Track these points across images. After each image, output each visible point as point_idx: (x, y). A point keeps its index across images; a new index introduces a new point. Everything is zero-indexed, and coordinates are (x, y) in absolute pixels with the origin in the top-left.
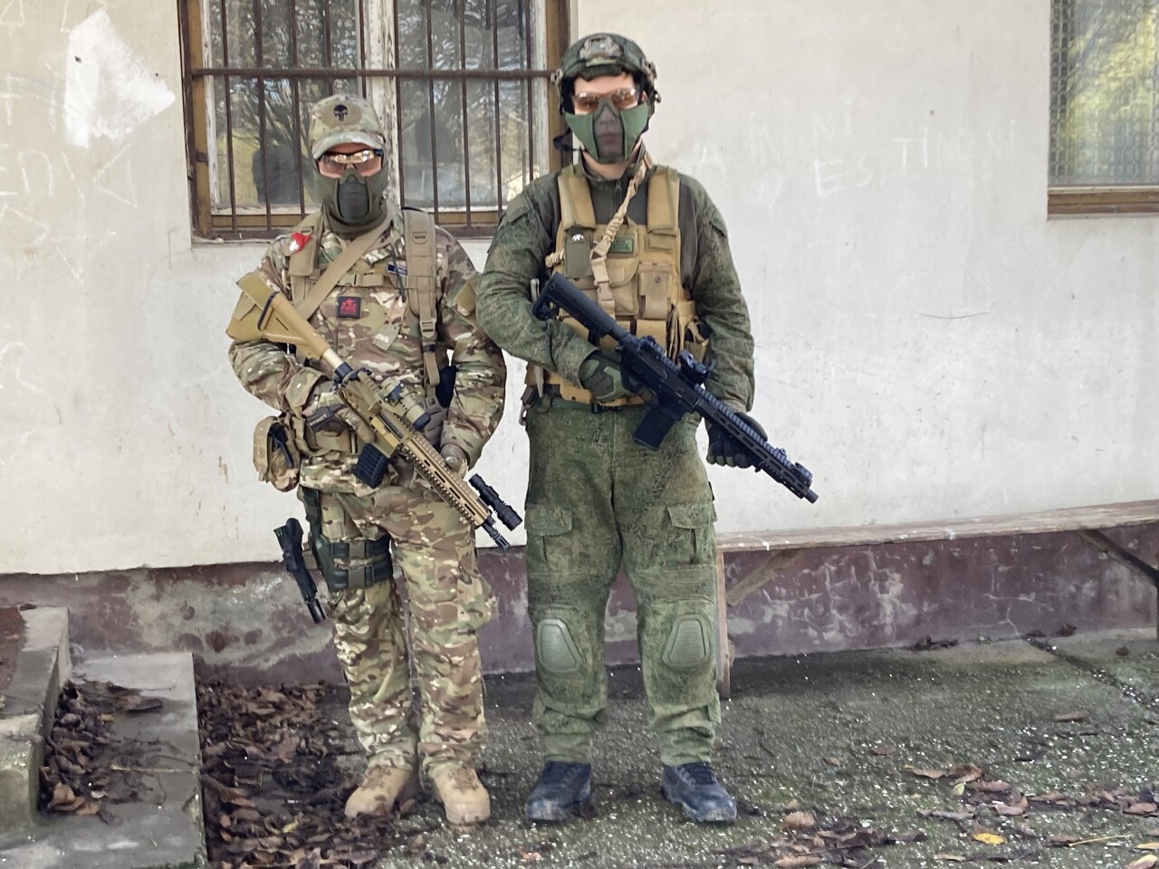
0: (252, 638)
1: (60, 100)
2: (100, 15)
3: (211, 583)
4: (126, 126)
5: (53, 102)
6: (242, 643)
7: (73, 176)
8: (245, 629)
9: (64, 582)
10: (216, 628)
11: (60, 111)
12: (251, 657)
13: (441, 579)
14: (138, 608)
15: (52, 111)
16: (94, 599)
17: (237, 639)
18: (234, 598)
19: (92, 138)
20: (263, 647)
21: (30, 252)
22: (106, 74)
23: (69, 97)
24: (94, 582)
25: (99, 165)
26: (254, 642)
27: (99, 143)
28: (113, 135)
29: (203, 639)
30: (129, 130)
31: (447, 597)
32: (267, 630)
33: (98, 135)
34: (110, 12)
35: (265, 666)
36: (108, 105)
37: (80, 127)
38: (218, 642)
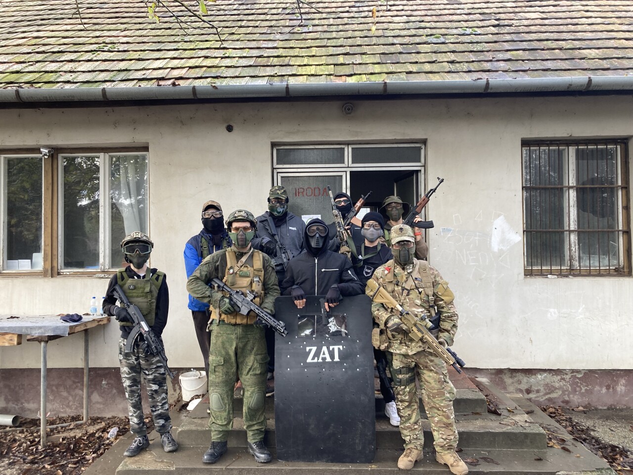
0: (538, 391)
1: (491, 239)
2: (502, 217)
3: (526, 374)
4: (508, 246)
5: (489, 240)
6: (535, 392)
7: (493, 259)
8: (536, 389)
9: (486, 371)
10: (527, 387)
11: (490, 242)
12: (537, 397)
13: (439, 382)
14: (506, 380)
15: (488, 242)
16: (493, 376)
17: (534, 391)
18: (533, 379)
19: (499, 249)
20: (541, 394)
21: (481, 279)
22: (503, 232)
23: (493, 238)
24: (494, 371)
25: (500, 256)
26: (538, 393)
27: (501, 251)
28: (504, 248)
29: (524, 391)
30: (508, 247)
31: (441, 388)
32: (542, 389)
33: (500, 248)
34: (504, 216)
35: (542, 400)
36: (503, 240)
37: (495, 246)
38: (528, 391)
